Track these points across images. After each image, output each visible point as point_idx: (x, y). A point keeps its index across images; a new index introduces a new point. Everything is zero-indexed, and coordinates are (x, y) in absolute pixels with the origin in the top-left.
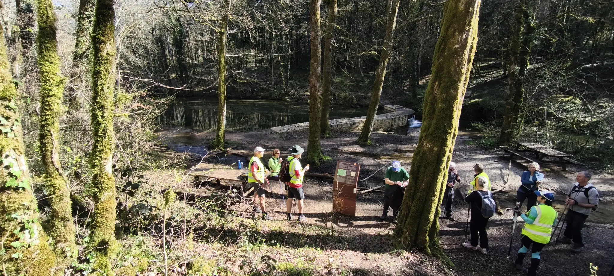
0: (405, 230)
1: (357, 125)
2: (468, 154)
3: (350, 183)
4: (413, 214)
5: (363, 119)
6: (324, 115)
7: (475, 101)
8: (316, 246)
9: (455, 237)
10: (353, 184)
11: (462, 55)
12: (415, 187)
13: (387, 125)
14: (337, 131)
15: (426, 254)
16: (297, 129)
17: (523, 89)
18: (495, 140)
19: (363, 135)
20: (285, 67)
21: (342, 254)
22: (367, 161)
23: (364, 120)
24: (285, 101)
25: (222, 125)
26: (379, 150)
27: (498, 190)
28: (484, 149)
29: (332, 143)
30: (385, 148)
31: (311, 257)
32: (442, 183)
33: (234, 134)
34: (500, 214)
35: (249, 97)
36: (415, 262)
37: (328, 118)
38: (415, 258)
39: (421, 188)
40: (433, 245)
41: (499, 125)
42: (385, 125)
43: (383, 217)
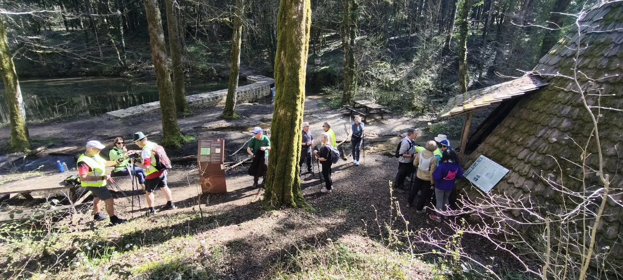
0: (272, 192)
1: (220, 98)
2: (322, 115)
3: (216, 161)
4: (278, 176)
5: (225, 92)
6: (179, 91)
7: (324, 68)
8: (184, 234)
9: (315, 186)
10: (219, 161)
11: (300, 26)
12: (276, 151)
13: (251, 96)
14: (198, 108)
15: (293, 207)
16: (146, 110)
17: (354, 57)
18: (340, 101)
19: (227, 109)
20: (115, 32)
21: (215, 233)
22: (235, 135)
23: (227, 93)
24: (124, 76)
25: (19, 116)
26: (245, 122)
27: (343, 141)
28: (333, 109)
29: (194, 122)
30: (252, 119)
31: (180, 246)
32: (298, 144)
33: (46, 128)
34: (345, 160)
35: (65, 73)
36: (284, 217)
37: (185, 94)
38: (284, 213)
39: (281, 151)
40: (297, 197)
41: (341, 88)
42: (249, 96)
43: (255, 186)
